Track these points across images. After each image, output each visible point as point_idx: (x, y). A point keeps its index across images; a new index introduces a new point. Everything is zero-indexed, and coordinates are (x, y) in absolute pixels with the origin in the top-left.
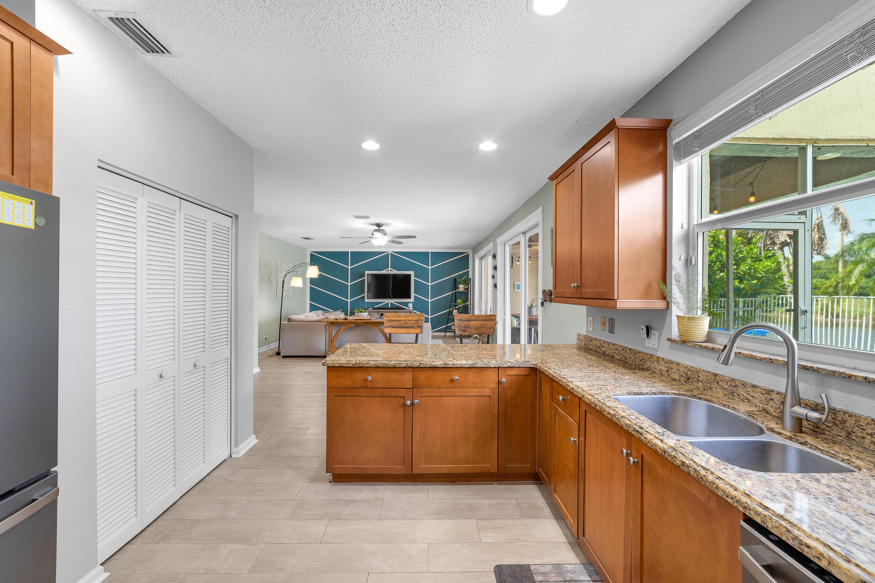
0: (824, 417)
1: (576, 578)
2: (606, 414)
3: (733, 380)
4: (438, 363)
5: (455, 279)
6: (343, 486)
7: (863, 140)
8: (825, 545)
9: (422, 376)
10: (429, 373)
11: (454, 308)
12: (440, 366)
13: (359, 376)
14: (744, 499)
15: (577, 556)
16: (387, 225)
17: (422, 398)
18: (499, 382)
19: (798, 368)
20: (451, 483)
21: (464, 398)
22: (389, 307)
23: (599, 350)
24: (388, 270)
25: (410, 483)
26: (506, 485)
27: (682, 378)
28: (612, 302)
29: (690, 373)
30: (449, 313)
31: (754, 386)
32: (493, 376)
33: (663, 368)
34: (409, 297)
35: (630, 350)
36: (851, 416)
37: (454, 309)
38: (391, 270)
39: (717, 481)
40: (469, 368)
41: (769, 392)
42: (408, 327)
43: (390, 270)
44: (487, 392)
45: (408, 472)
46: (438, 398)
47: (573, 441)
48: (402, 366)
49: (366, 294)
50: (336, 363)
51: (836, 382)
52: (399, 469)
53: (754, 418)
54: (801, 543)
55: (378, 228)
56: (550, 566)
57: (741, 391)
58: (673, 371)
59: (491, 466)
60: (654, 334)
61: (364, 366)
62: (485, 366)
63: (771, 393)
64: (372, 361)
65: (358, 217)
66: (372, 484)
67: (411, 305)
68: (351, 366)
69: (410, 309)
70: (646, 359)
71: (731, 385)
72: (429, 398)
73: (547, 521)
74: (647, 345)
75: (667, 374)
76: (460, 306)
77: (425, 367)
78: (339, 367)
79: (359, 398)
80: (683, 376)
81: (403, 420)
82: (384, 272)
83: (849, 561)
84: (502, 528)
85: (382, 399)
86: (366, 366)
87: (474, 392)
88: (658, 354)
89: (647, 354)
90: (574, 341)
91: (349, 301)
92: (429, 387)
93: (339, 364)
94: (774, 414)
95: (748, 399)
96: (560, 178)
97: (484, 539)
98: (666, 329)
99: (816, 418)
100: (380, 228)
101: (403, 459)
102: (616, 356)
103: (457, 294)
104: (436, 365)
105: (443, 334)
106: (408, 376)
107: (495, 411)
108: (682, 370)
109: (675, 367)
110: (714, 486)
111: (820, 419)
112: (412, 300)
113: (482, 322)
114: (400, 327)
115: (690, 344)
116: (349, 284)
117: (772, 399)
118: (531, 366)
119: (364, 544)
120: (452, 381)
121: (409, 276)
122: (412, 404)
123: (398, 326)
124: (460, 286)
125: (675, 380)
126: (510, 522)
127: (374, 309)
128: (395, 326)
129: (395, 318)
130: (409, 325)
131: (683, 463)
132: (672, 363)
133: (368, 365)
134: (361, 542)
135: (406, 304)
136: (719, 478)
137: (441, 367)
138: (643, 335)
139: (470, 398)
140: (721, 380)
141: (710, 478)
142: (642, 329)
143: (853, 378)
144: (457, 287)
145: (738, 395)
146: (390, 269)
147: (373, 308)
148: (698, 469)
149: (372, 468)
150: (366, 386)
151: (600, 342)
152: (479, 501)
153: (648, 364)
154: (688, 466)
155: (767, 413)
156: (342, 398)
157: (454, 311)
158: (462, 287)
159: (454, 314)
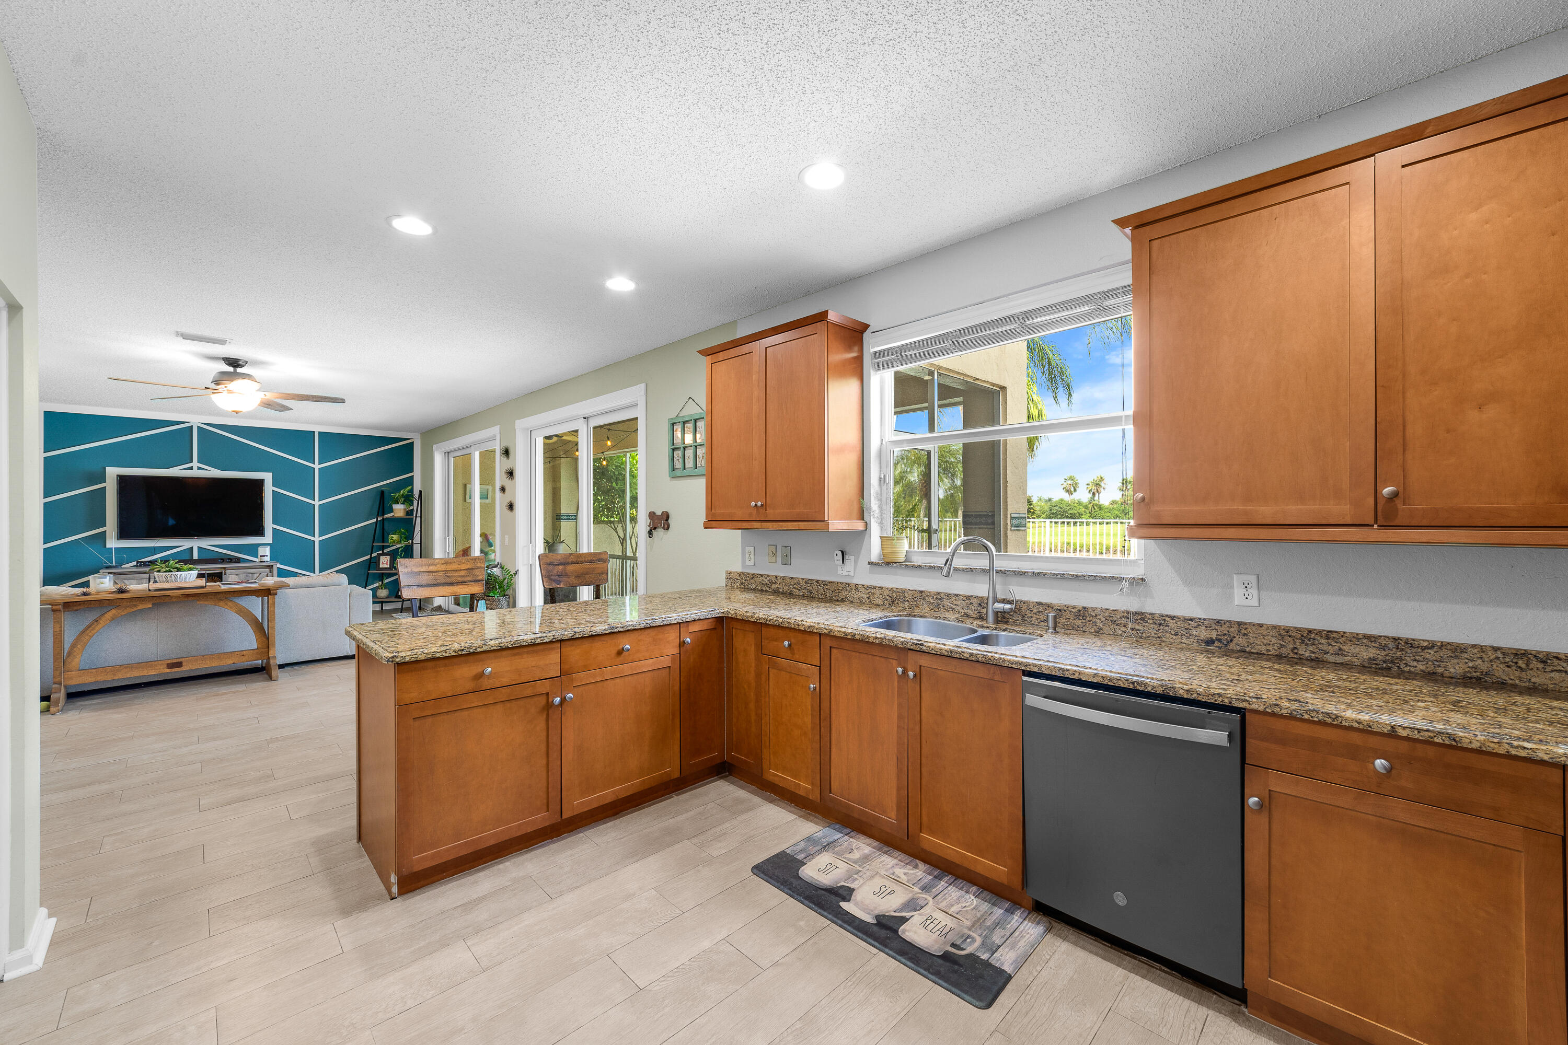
0: (1014, 606)
1: (831, 840)
2: (871, 640)
3: (938, 593)
4: (601, 628)
5: (382, 492)
6: (431, 892)
7: (963, 374)
8: (1074, 666)
9: (575, 654)
10: (586, 645)
11: (381, 552)
12: (604, 632)
13: (466, 671)
14: (1024, 660)
15: (816, 824)
16: (257, 363)
17: (576, 689)
18: (682, 644)
19: (996, 573)
20: (613, 817)
21: (635, 677)
22: (195, 558)
23: (767, 589)
24: (191, 468)
25: (549, 841)
26: (687, 792)
27: (886, 602)
28: (819, 525)
29: (894, 595)
30: (370, 563)
31: (957, 595)
32: (672, 636)
33: (863, 595)
34: (260, 532)
35: (817, 581)
36: (1024, 603)
37: (382, 555)
38: (199, 468)
39: (1002, 656)
40: (645, 628)
41: (969, 597)
42: (452, 584)
43: (195, 468)
44: (666, 661)
45: (556, 819)
46: (601, 684)
47: (813, 688)
48: (546, 640)
49: (109, 529)
50: (421, 654)
51: (1014, 579)
52: (540, 819)
53: (963, 622)
54: (1064, 670)
55: (231, 369)
56: (802, 842)
57: (946, 602)
58: (876, 596)
59: (672, 770)
60: (850, 558)
61: (479, 650)
62: (665, 623)
63: (971, 598)
64: (491, 640)
65: (186, 337)
66: (484, 867)
67: (266, 551)
68: (453, 654)
69: (266, 559)
70: (841, 588)
71: (937, 598)
72: (586, 687)
73: (764, 808)
74: (840, 572)
75: (868, 601)
76: (396, 547)
77: (582, 637)
78: (428, 660)
79: (466, 713)
80: (887, 600)
81: (545, 734)
82: (177, 472)
83: (1087, 668)
84: (725, 834)
85: (508, 705)
86: (481, 650)
87: (648, 665)
88: (855, 581)
89: (842, 583)
90: (722, 582)
92: (586, 668)
93: (428, 654)
94: (974, 616)
95: (952, 608)
96: (721, 356)
97: (715, 853)
98: (863, 551)
99: (1009, 609)
100: (239, 370)
101: (545, 801)
102: (796, 592)
103: (386, 523)
104: (598, 631)
106: (554, 657)
107: (677, 688)
108: (886, 593)
109: (877, 592)
110: (1001, 661)
111: (1011, 609)
113: (587, 565)
114: (434, 585)
115: (895, 565)
117: (971, 603)
118: (718, 615)
119: (562, 935)
120: (620, 652)
121: (260, 483)
122: (563, 700)
123: (429, 583)
124: (395, 506)
125: (878, 605)
126: (727, 825)
128: (424, 583)
129: (424, 567)
130: (454, 580)
131: (971, 654)
132: (875, 588)
133: (485, 648)
134: (554, 935)
135: (251, 549)
136: (1002, 654)
137: (606, 634)
138: (837, 562)
139: (643, 675)
140: (927, 596)
141: (997, 656)
142: (837, 555)
143: (1026, 574)
144: (387, 509)
145: (943, 606)
146: (195, 464)
147: (137, 562)
148: (985, 653)
149: (490, 835)
150: (479, 686)
151: (768, 578)
152: (671, 821)
153: (844, 594)
154: (976, 655)
155: (968, 616)
156: (430, 720)
157: (382, 558)
158: (401, 509)
159: (381, 566)
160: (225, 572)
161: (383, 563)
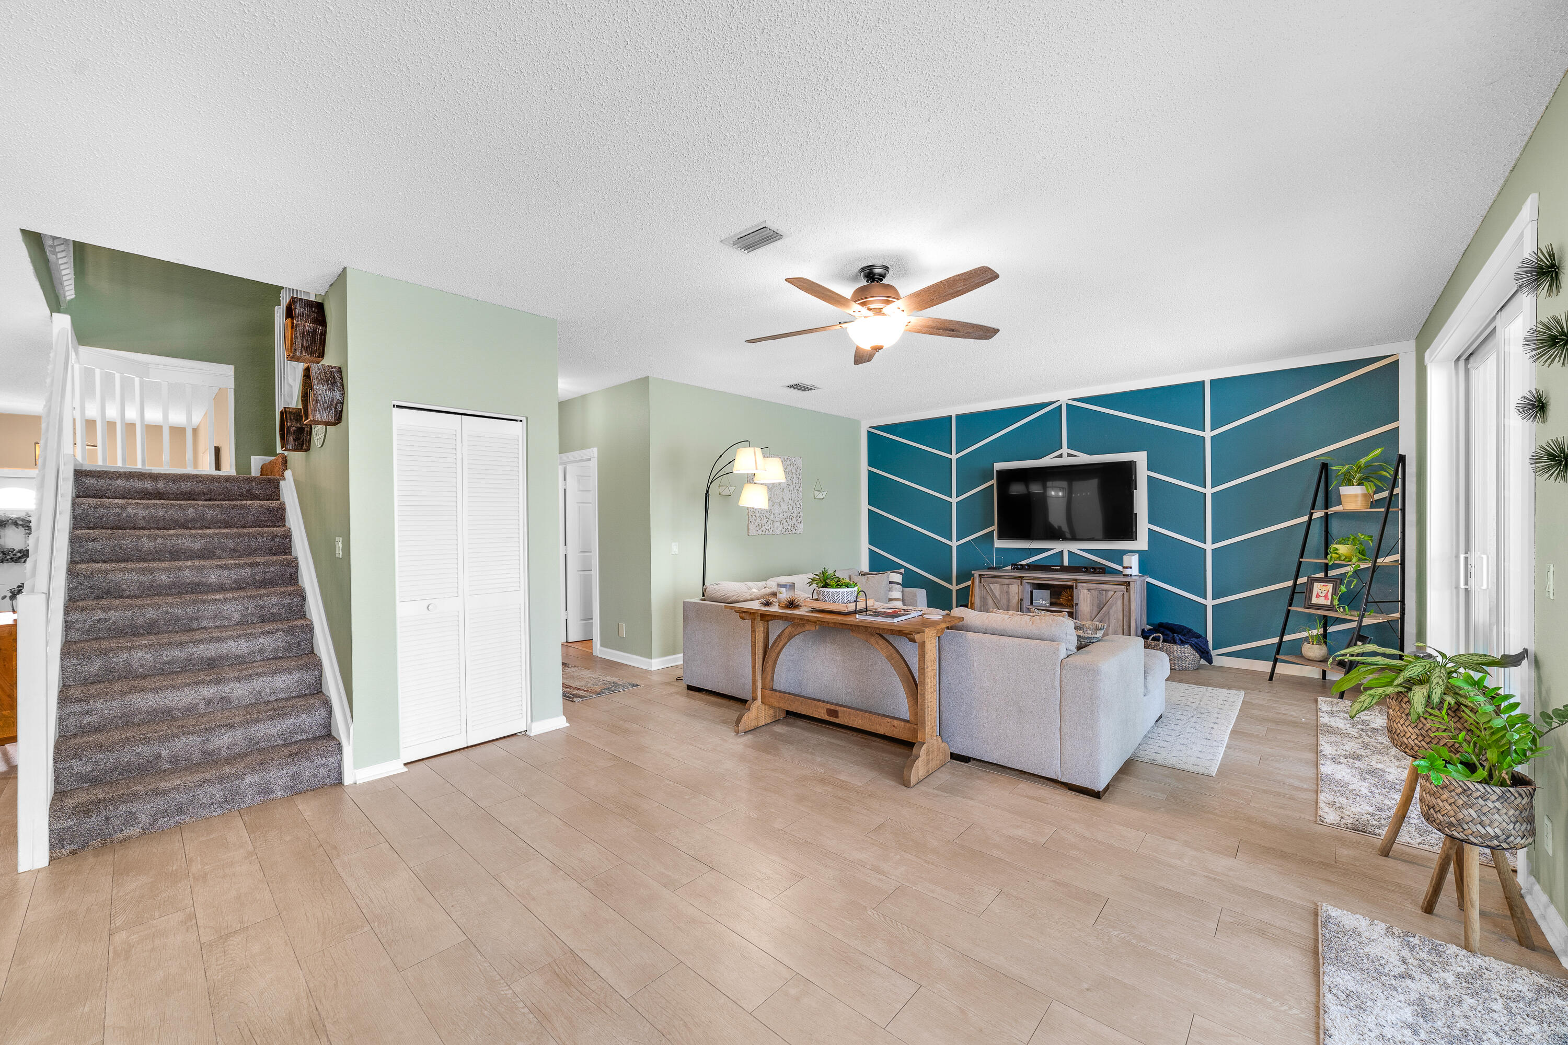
5: (1325, 466)
11: (1319, 575)
22: (1066, 563)
24: (1061, 456)
30: (1293, 592)
34: (1130, 534)
37: (1319, 580)
38: (1069, 455)
43: (1065, 455)
49: (995, 528)
67: (1133, 561)
69: (1131, 570)
76: (1348, 569)
82: (1051, 461)
91: (954, 544)
103: (1333, 523)
105: (1264, 666)
112: (1142, 542)
116: (954, 500)
121: (1130, 468)
124: (1345, 490)
127: (1017, 567)
135: (1118, 556)
144: (1333, 497)
146: (1065, 450)
147: (1012, 565)
157: (1317, 587)
158: (1356, 496)
159: (1314, 600)
160: (1076, 586)
161: (1318, 596)
